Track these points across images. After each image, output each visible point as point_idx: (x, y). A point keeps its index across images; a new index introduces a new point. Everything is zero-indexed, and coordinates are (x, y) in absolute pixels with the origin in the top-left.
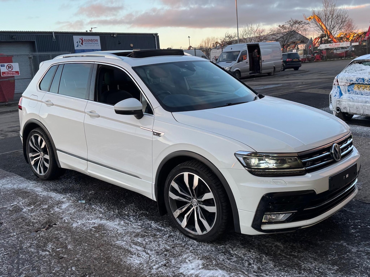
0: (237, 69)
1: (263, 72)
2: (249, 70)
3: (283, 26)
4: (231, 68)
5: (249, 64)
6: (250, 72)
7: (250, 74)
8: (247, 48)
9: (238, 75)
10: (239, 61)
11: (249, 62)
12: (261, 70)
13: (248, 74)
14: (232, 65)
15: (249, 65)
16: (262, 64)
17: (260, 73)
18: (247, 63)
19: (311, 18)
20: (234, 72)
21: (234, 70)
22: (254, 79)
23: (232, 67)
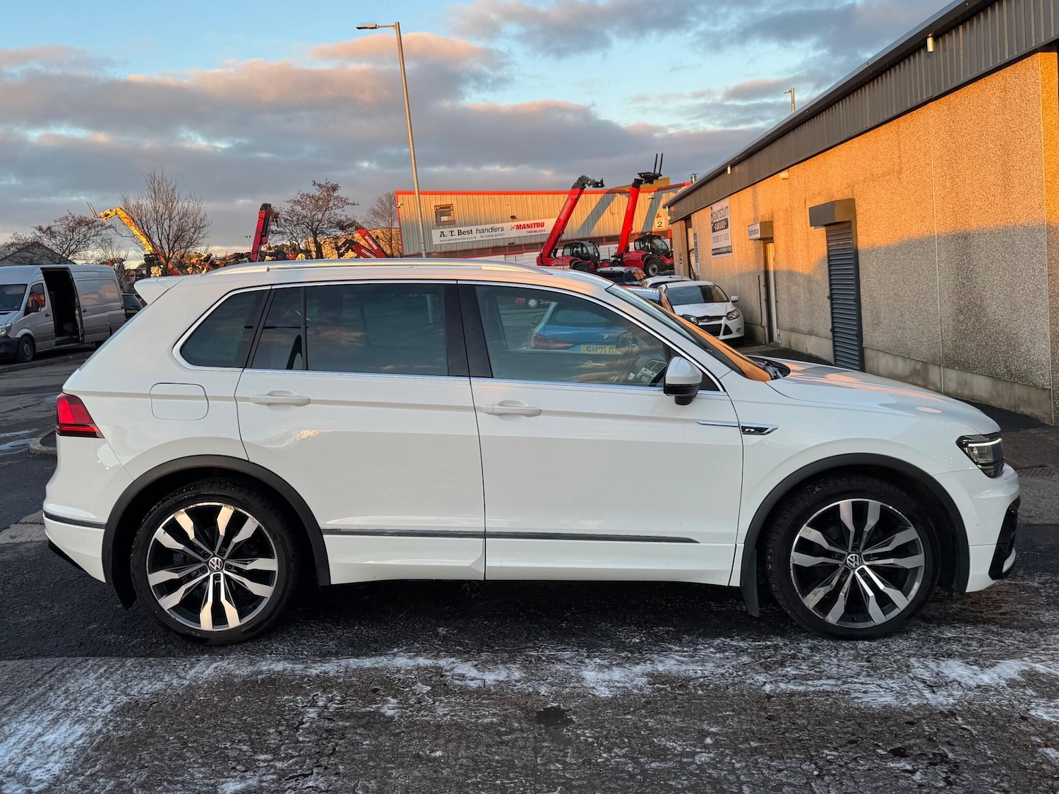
0: (27, 331)
1: (88, 338)
2: (54, 334)
3: (49, 228)
4: (8, 329)
5: (52, 319)
6: (58, 339)
7: (58, 344)
8: (43, 278)
9: (28, 347)
10: (27, 312)
11: (51, 313)
12: (82, 335)
13: (51, 344)
14: (11, 320)
15: (53, 322)
16: (83, 318)
17: (77, 341)
18: (47, 315)
19: (108, 215)
20: (19, 339)
21: (19, 335)
22: (71, 357)
23: (11, 326)
